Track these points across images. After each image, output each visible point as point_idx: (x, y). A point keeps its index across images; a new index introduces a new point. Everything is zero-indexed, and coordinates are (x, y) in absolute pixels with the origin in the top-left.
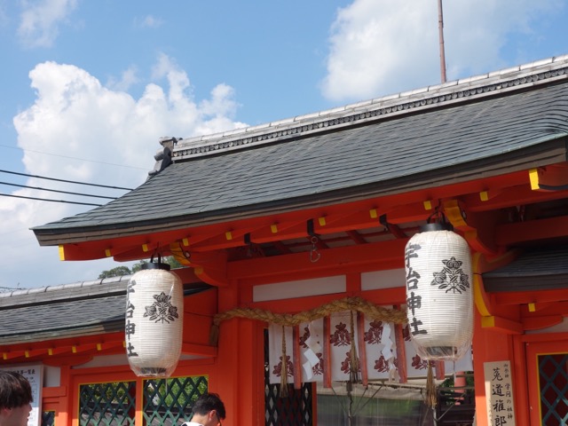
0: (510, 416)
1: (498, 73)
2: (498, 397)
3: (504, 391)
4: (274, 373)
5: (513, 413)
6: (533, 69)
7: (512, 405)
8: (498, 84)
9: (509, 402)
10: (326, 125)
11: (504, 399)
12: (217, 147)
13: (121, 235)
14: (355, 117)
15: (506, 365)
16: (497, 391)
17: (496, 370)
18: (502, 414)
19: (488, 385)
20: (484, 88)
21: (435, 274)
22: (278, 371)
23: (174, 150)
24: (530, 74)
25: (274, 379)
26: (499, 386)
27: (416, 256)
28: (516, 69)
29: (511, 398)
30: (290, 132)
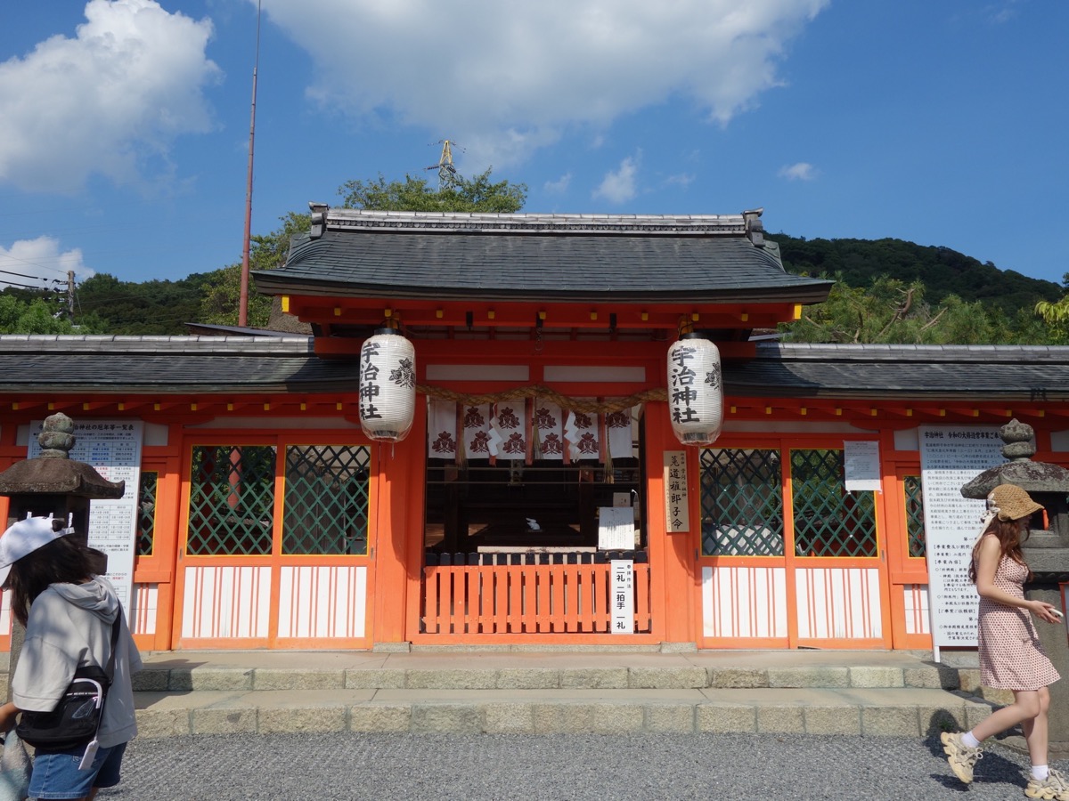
0: (684, 495)
1: (672, 217)
2: (675, 480)
3: (680, 474)
4: (433, 448)
5: (686, 492)
6: (704, 220)
7: (686, 486)
8: (674, 227)
9: (683, 483)
10: (508, 227)
11: (680, 481)
12: (383, 224)
13: (372, 297)
14: (539, 226)
15: (682, 454)
16: (674, 475)
17: (674, 458)
18: (677, 492)
19: (666, 470)
20: (662, 227)
21: (708, 374)
22: (437, 447)
23: (329, 218)
24: (702, 224)
25: (433, 454)
26: (676, 471)
27: (692, 357)
28: (687, 217)
29: (686, 481)
30: (468, 227)
